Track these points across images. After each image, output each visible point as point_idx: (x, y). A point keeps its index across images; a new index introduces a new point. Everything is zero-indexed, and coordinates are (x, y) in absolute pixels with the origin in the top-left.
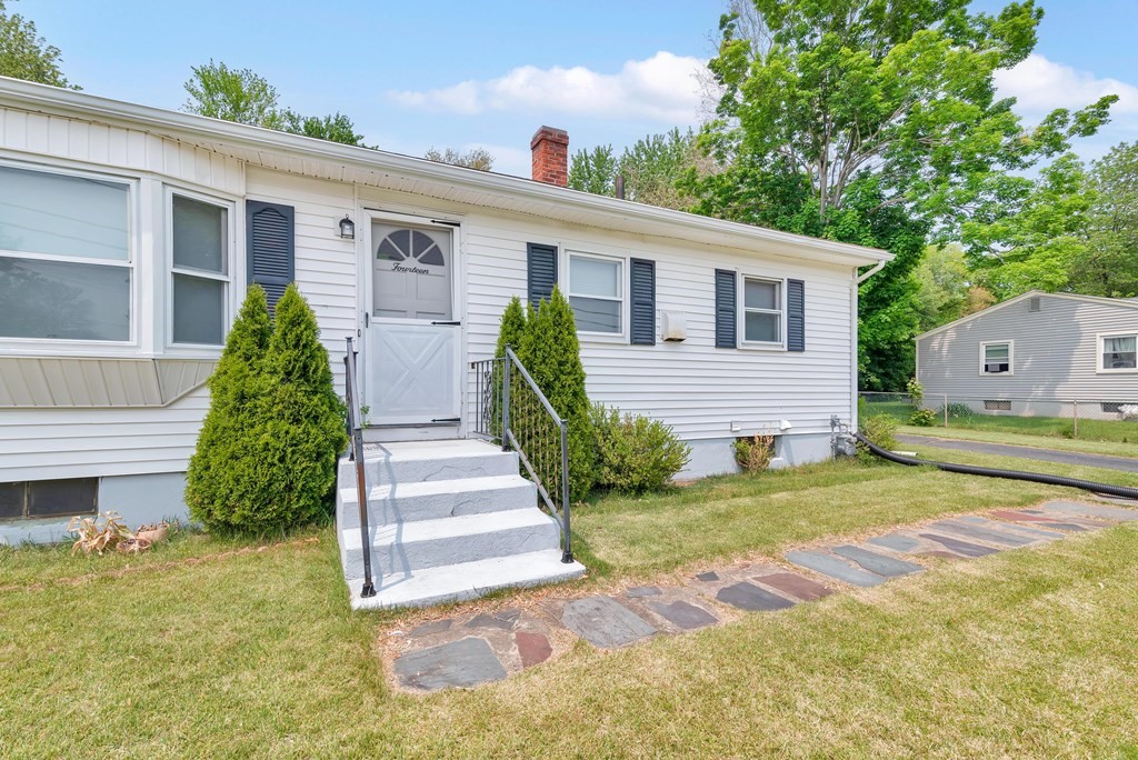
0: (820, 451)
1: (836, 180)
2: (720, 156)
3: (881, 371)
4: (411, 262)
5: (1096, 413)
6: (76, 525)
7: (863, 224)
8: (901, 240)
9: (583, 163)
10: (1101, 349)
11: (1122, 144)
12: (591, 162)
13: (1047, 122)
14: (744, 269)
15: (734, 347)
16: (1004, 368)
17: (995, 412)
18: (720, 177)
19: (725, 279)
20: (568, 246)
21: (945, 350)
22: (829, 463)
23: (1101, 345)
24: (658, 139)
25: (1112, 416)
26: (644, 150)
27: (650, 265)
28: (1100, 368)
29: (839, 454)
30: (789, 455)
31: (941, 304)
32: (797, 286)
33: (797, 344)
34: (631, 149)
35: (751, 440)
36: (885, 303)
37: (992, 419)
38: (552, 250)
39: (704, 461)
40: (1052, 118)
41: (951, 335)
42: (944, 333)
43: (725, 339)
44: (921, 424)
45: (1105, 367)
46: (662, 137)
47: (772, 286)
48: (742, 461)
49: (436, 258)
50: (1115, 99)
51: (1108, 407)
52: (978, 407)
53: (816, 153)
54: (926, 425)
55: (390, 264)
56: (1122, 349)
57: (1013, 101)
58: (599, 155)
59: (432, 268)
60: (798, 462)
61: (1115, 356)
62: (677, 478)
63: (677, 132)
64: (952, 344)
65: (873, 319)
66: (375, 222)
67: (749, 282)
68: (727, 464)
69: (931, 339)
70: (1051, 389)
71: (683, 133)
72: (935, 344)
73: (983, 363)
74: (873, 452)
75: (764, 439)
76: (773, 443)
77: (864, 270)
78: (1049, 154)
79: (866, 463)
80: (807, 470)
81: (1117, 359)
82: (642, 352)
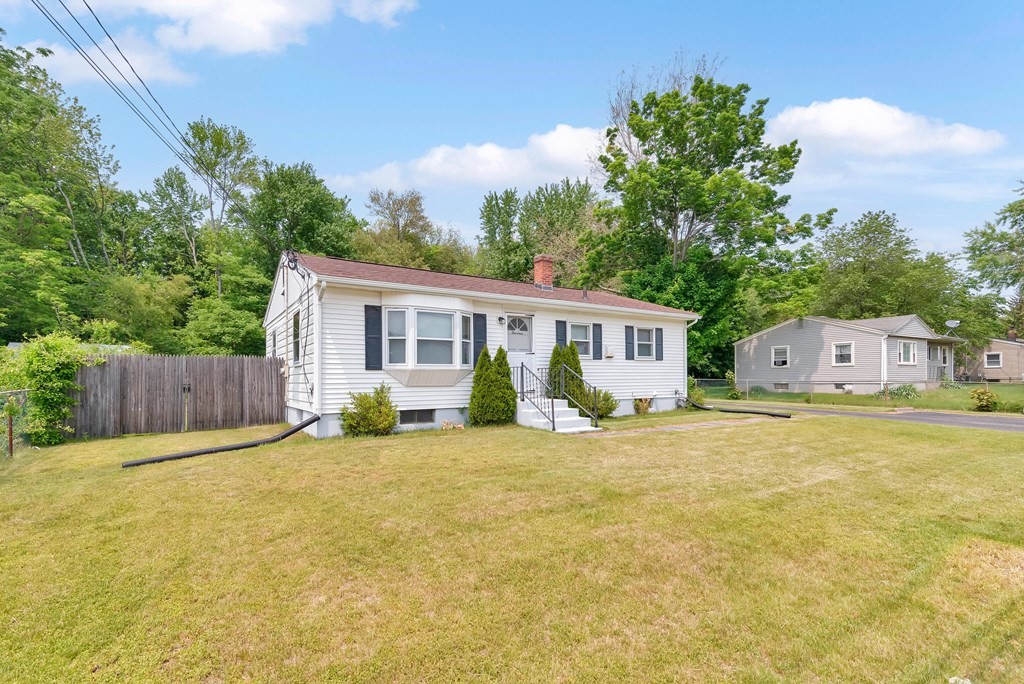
0: (670, 406)
1: (684, 237)
2: (608, 223)
3: (720, 363)
4: (517, 330)
5: (832, 390)
6: (428, 425)
7: (700, 272)
8: (723, 283)
9: (494, 202)
10: (834, 352)
11: (870, 213)
12: (500, 201)
13: (801, 220)
14: (637, 325)
15: (633, 359)
16: (784, 363)
17: (780, 391)
18: (608, 236)
19: (629, 330)
20: (571, 320)
21: (751, 352)
22: (675, 410)
23: (834, 348)
24: (555, 187)
25: (840, 391)
26: (543, 195)
27: (600, 326)
28: (834, 364)
29: (679, 407)
30: (657, 408)
31: (764, 312)
32: (659, 331)
33: (660, 357)
34: (533, 193)
35: (641, 400)
36: (715, 322)
37: (778, 394)
38: (565, 322)
39: (624, 409)
40: (803, 218)
41: (755, 342)
42: (751, 340)
43: (630, 356)
44: (734, 398)
45: (837, 362)
46: (557, 186)
47: (649, 331)
48: (637, 409)
49: (525, 328)
50: (836, 210)
51: (839, 386)
52: (770, 388)
53: (671, 223)
54: (737, 399)
55: (511, 332)
56: (845, 352)
57: (789, 197)
58: (507, 197)
59: (524, 332)
60: (661, 410)
61: (841, 356)
62: (615, 414)
63: (568, 181)
64: (755, 348)
65: (707, 332)
66: (508, 317)
67: (639, 330)
68: (632, 411)
69: (743, 344)
70: (809, 376)
71: (572, 182)
72: (746, 348)
73: (773, 360)
74: (694, 405)
75: (646, 400)
76: (650, 402)
77: (688, 323)
78: (804, 237)
79: (691, 410)
80: (665, 413)
81: (843, 358)
82: (597, 362)
